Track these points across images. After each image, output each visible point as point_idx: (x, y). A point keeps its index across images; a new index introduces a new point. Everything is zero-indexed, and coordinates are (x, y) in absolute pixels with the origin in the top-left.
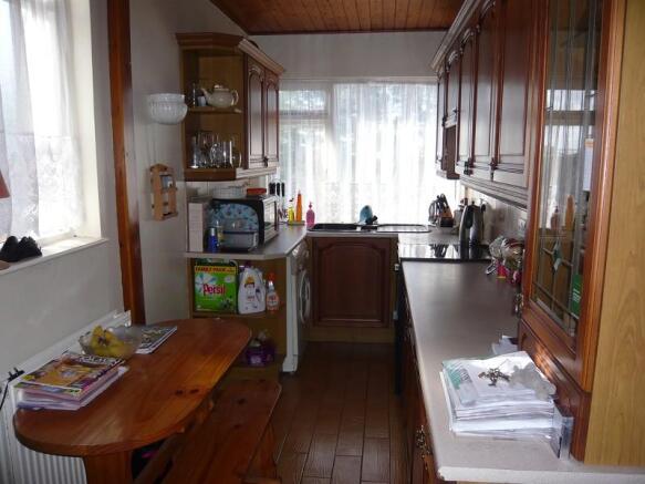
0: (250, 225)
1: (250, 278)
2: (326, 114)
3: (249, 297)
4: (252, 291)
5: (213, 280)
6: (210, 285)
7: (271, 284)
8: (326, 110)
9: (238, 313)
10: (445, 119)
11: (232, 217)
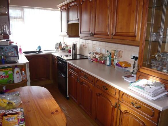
0: (14, 54)
1: (18, 71)
2: (22, 18)
3: (18, 77)
4: (18, 75)
5: (4, 73)
6: (3, 75)
7: (23, 72)
8: (22, 16)
9: (14, 83)
10: (68, 21)
11: (7, 51)
